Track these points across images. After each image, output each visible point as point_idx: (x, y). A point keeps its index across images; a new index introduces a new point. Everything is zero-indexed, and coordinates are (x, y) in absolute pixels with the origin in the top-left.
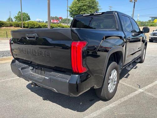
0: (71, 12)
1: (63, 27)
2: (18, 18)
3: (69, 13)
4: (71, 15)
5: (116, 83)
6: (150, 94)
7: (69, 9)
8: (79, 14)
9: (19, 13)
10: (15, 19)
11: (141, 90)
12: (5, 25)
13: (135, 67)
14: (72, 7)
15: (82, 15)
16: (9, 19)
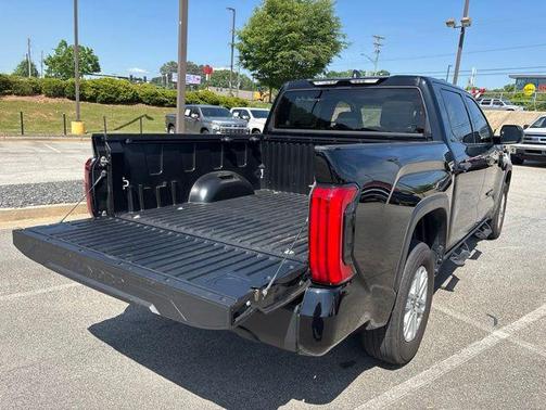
0: (245, 52)
1: (217, 103)
2: (58, 65)
3: (237, 53)
4: (244, 61)
5: (423, 309)
6: (530, 347)
7: (237, 41)
8: (272, 58)
9: (61, 45)
10: (47, 67)
11: (500, 334)
12: (16, 88)
13: (474, 251)
14: (250, 35)
15: (311, 82)
16: (25, 65)
